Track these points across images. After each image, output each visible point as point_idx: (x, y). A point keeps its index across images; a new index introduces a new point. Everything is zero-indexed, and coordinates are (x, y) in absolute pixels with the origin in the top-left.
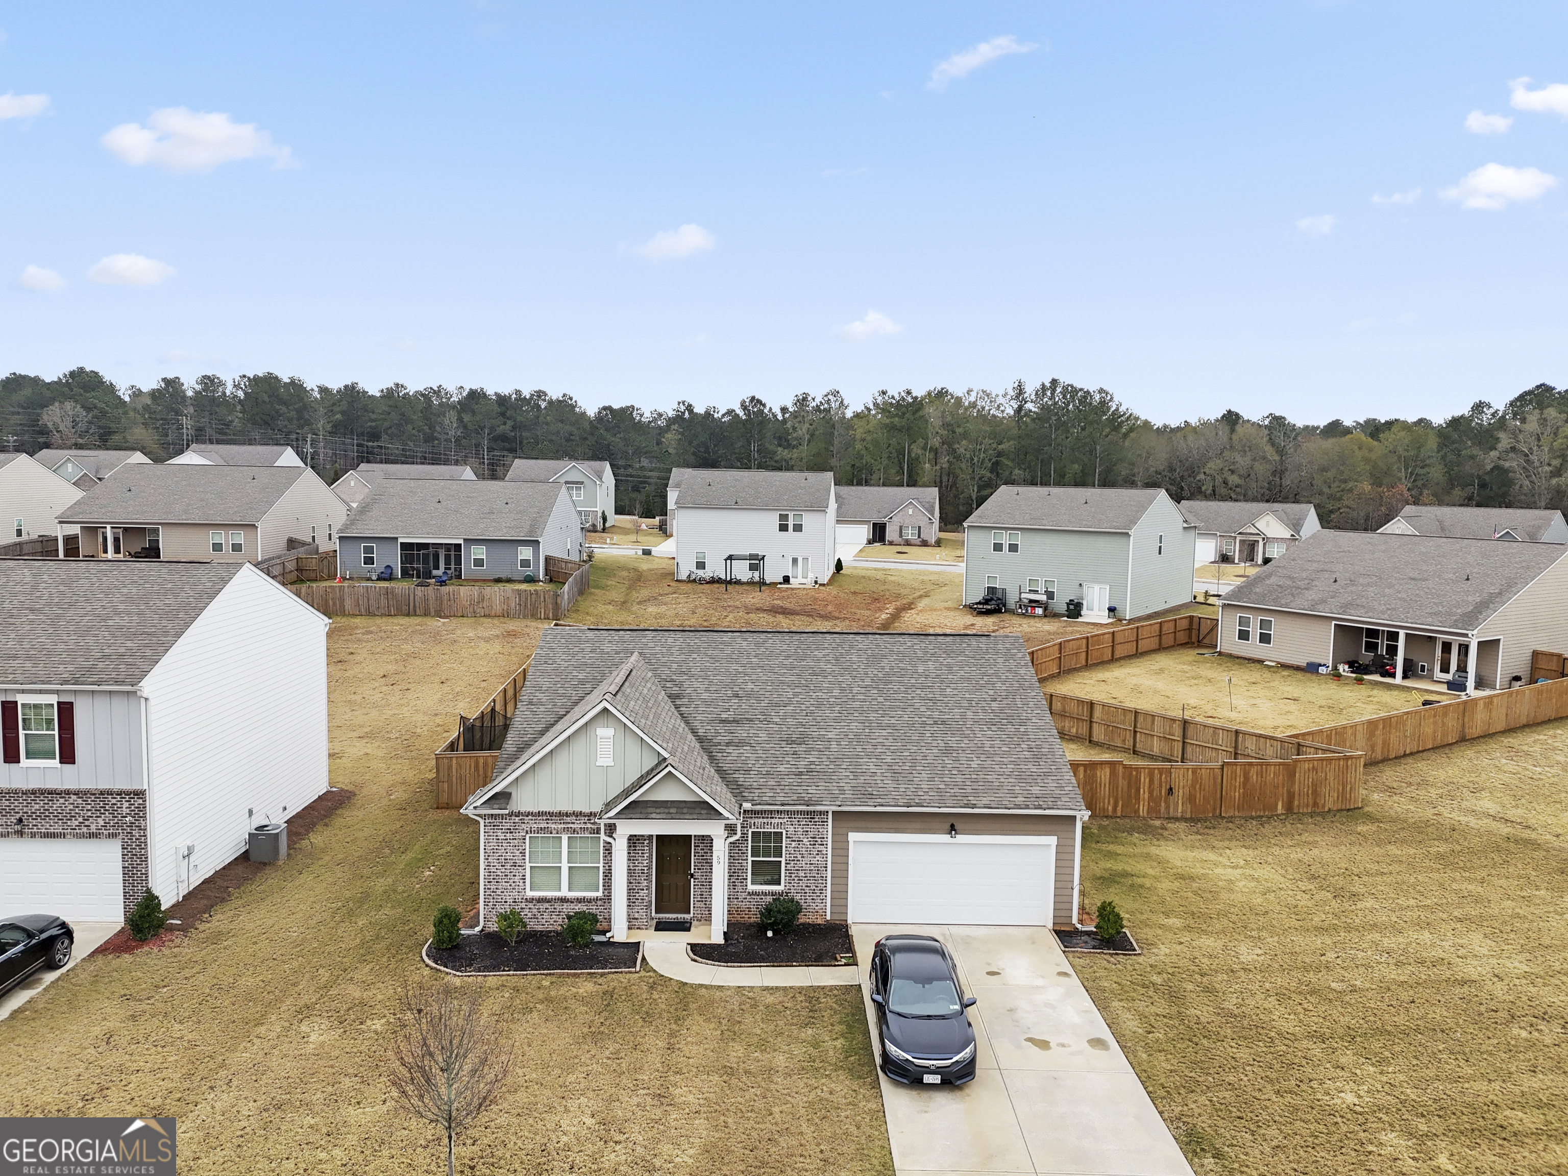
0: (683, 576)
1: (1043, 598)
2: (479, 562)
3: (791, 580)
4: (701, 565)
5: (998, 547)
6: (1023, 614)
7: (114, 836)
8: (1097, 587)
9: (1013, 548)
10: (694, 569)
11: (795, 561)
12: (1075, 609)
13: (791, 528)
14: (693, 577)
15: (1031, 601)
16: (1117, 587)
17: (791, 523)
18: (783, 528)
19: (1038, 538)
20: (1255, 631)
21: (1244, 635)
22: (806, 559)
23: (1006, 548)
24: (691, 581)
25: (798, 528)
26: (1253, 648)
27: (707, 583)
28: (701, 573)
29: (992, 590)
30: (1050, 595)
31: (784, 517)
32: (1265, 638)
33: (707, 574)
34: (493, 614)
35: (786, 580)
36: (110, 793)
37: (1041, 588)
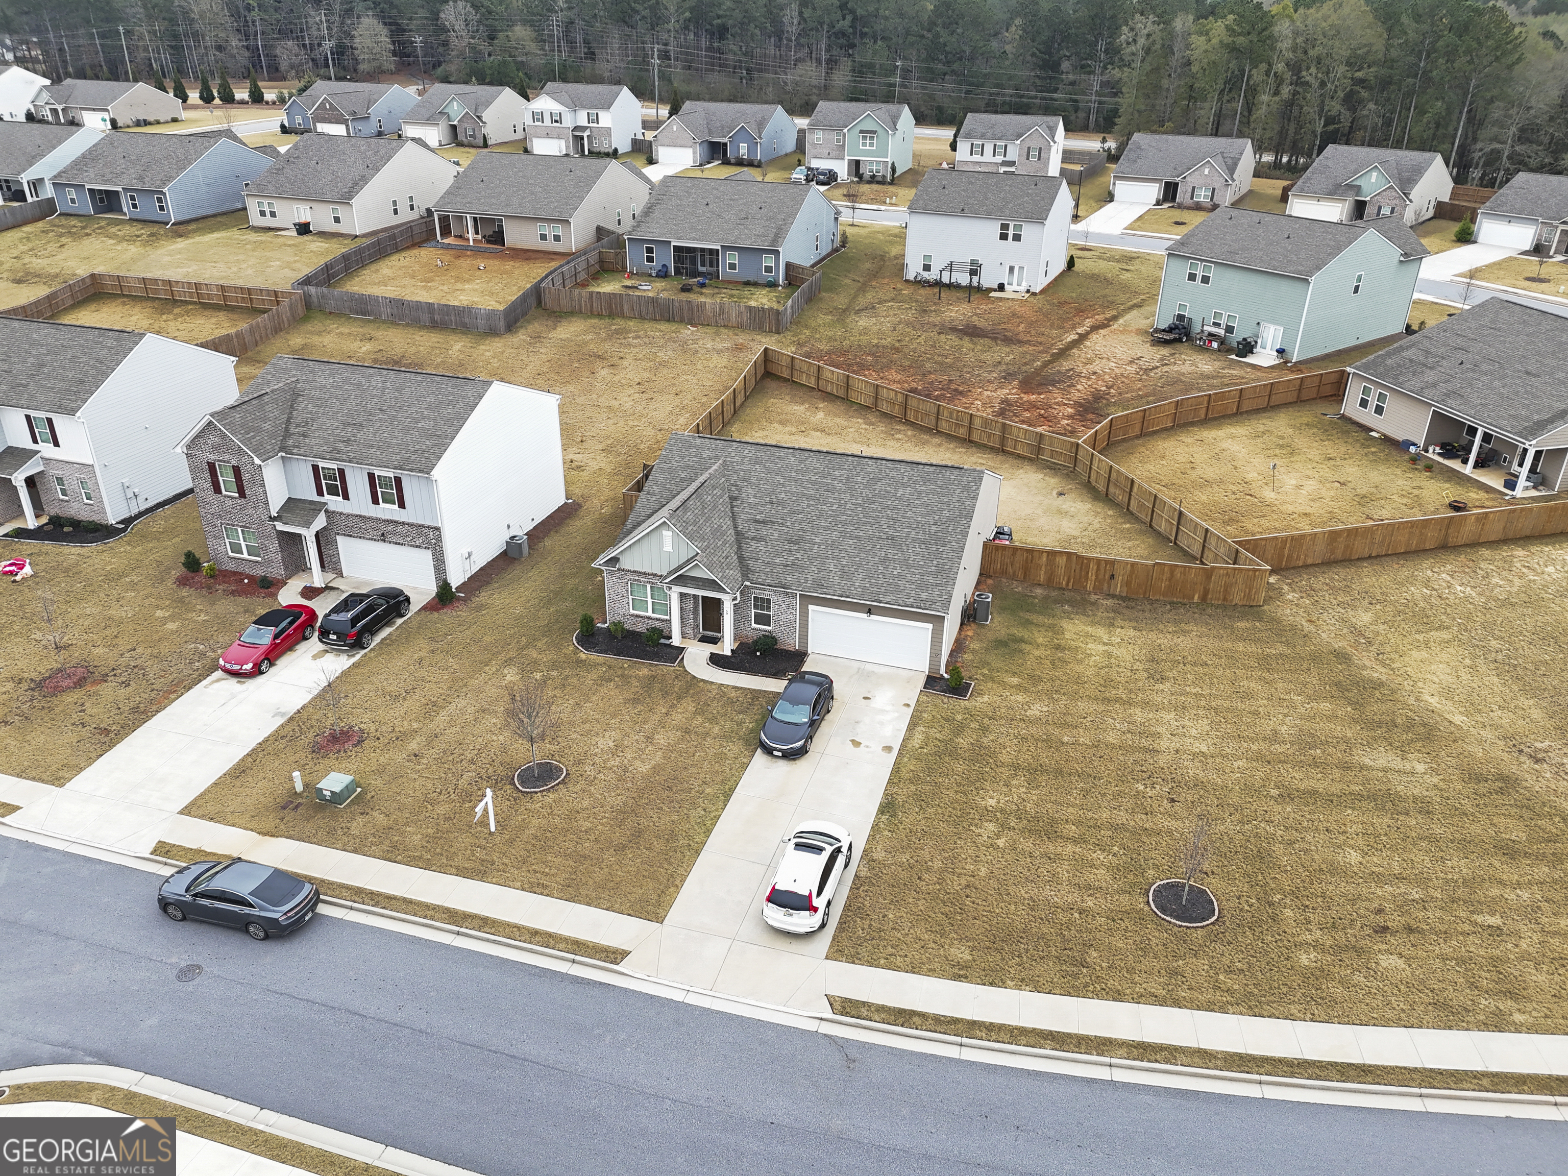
0: (911, 277)
1: (1222, 332)
2: (732, 266)
3: (1006, 286)
4: (927, 268)
5: (1192, 277)
6: (1200, 346)
7: (428, 548)
8: (1272, 328)
9: (1205, 280)
10: (921, 270)
11: (1012, 269)
12: (1246, 348)
13: (1010, 237)
14: (919, 278)
15: (1210, 334)
16: (1290, 333)
17: (1011, 233)
18: (1004, 237)
19: (1230, 274)
20: (1373, 402)
21: (1364, 403)
22: (1021, 268)
23: (1199, 278)
24: (917, 282)
25: (1017, 238)
26: (1366, 417)
27: (930, 286)
28: (925, 275)
29: (1181, 317)
30: (1230, 330)
31: (1005, 227)
32: (1379, 410)
33: (932, 276)
34: (730, 325)
35: (1001, 287)
36: (423, 526)
37: (1223, 322)
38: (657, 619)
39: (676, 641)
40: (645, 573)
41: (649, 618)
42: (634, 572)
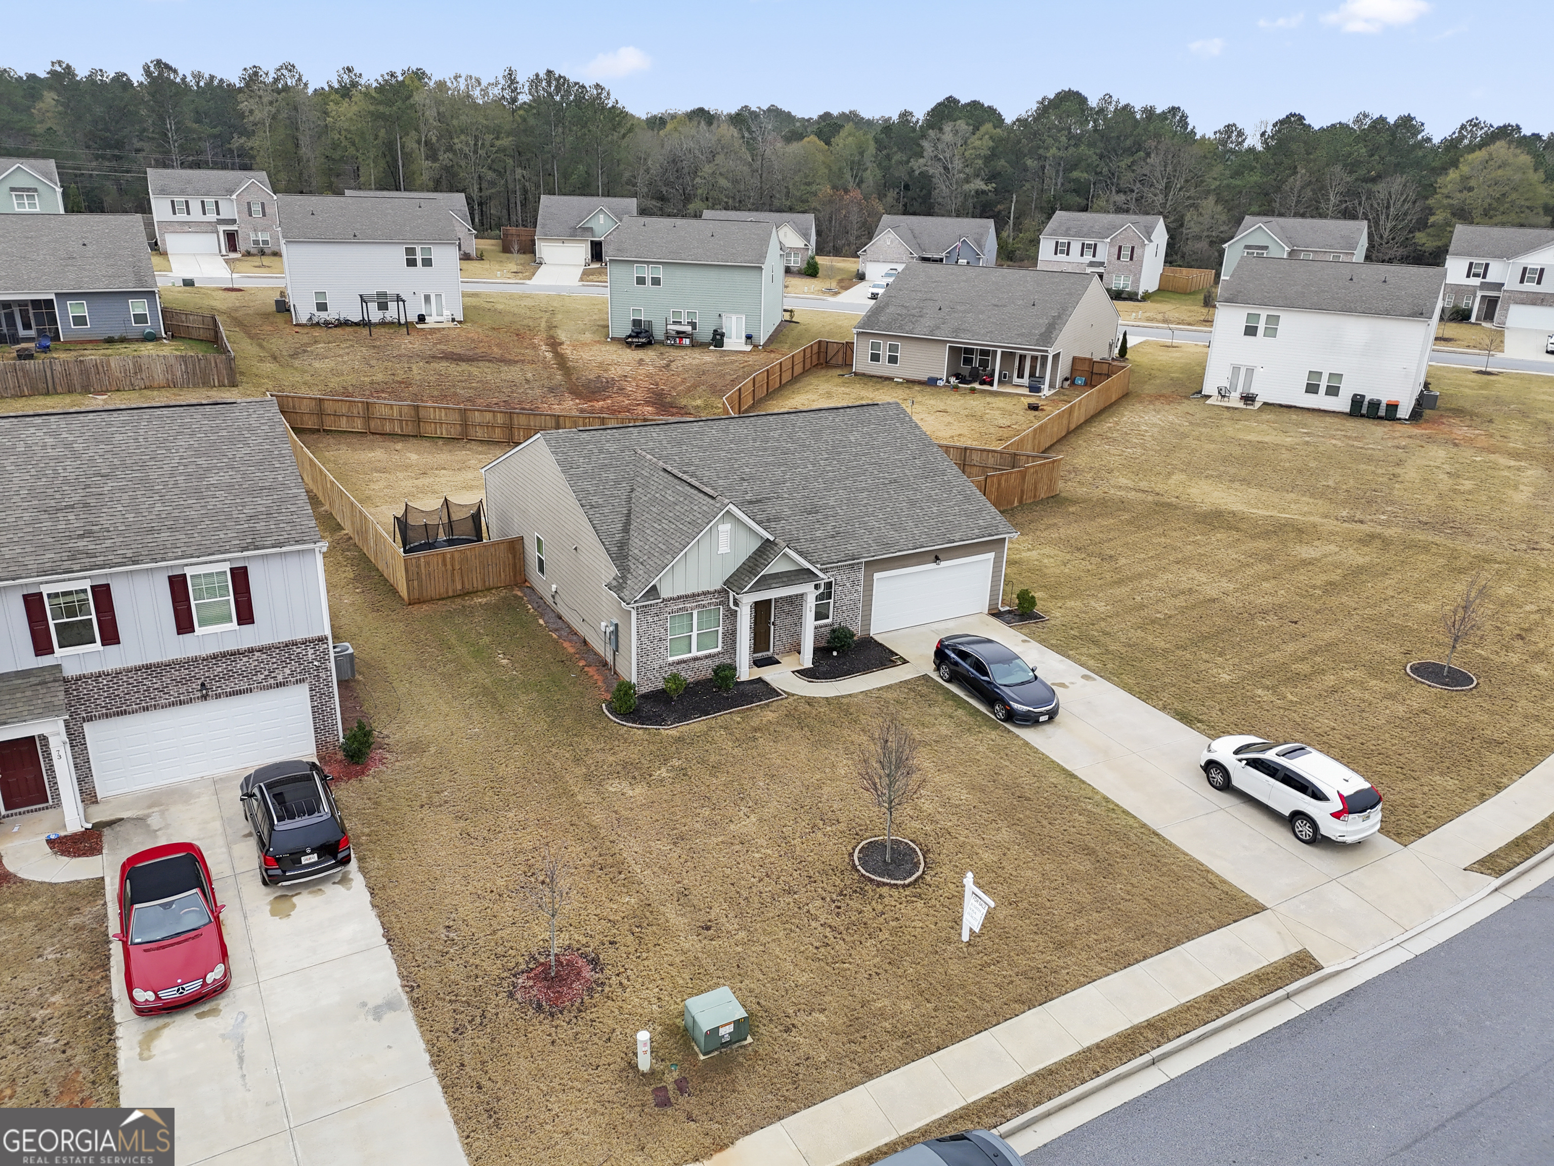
0: (304, 319)
1: (688, 329)
2: (80, 321)
3: (428, 319)
4: (322, 307)
5: (641, 281)
6: (672, 345)
7: (302, 681)
8: (734, 318)
9: (656, 281)
10: (315, 311)
11: (427, 298)
12: (718, 339)
13: (419, 262)
14: (315, 320)
15: (678, 332)
16: (753, 316)
17: (419, 258)
18: (411, 263)
19: (679, 273)
20: (885, 353)
21: (875, 358)
22: (438, 296)
23: (649, 281)
24: (314, 325)
25: (427, 262)
26: (883, 368)
27: (336, 326)
28: (323, 316)
29: (636, 323)
30: (693, 325)
31: (410, 251)
32: (893, 360)
33: (331, 315)
35: (422, 319)
36: (295, 644)
37: (684, 319)
38: (706, 657)
39: (745, 672)
40: (694, 595)
41: (696, 659)
42: (679, 598)
